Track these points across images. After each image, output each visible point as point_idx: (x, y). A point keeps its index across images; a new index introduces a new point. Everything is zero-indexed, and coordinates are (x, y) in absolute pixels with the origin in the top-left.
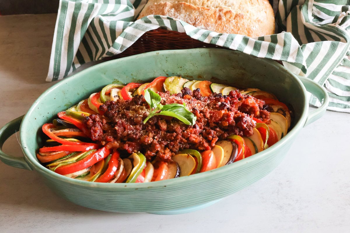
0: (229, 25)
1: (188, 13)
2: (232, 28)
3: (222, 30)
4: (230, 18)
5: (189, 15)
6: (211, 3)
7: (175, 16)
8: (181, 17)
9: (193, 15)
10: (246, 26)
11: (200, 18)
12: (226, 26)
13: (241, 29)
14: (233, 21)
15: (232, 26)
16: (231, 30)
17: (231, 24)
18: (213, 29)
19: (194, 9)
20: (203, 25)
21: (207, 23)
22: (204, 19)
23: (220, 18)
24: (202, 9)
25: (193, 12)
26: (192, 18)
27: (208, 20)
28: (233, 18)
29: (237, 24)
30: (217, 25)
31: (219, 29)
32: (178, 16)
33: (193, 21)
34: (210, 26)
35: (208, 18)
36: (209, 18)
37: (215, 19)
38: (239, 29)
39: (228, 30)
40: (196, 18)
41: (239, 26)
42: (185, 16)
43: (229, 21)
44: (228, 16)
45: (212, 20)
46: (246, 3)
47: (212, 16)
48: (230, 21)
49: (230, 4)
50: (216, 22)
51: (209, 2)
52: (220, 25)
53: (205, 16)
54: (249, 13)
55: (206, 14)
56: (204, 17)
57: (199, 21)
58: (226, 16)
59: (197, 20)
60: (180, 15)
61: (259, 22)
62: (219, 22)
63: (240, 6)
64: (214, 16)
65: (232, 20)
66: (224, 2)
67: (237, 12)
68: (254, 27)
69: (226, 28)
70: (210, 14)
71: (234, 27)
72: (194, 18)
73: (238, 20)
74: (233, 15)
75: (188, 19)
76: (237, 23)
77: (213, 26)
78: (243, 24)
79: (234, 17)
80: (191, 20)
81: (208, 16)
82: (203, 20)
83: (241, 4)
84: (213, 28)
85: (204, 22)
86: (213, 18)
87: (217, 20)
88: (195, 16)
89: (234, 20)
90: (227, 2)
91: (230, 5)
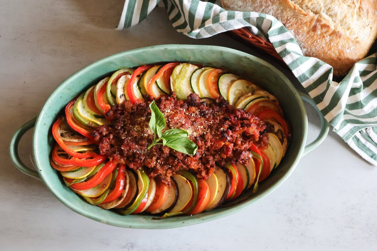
0: (322, 41)
1: (281, 8)
2: (323, 46)
3: (312, 44)
4: (326, 32)
5: (282, 12)
6: (312, 4)
7: (266, 4)
8: (273, 8)
9: (286, 14)
10: (340, 47)
11: (293, 20)
12: (317, 41)
13: (333, 49)
14: (328, 39)
15: (324, 43)
16: (321, 47)
17: (324, 40)
18: (302, 40)
19: (290, 7)
20: (293, 30)
21: (298, 29)
22: (296, 24)
23: (314, 29)
24: (299, 11)
25: (288, 10)
26: (284, 17)
27: (301, 27)
28: (329, 34)
29: (331, 43)
30: (308, 36)
31: (308, 42)
32: (270, 6)
33: (284, 20)
34: (300, 35)
35: (301, 24)
36: (303, 25)
37: (309, 29)
38: (330, 49)
39: (318, 46)
40: (289, 18)
41: (332, 45)
42: (278, 10)
43: (322, 36)
44: (324, 30)
45: (305, 28)
46: (352, 16)
47: (307, 24)
48: (324, 37)
49: (333, 13)
50: (308, 32)
51: (310, 4)
52: (312, 37)
53: (299, 21)
54: (350, 30)
55: (301, 20)
56: (297, 21)
57: (290, 24)
58: (322, 29)
59: (288, 22)
60: (272, 5)
61: (357, 43)
62: (312, 33)
63: (343, 20)
64: (309, 24)
65: (327, 36)
66: (327, 8)
67: (337, 28)
68: (348, 49)
69: (317, 44)
70: (305, 21)
71: (326, 45)
72: (286, 17)
73: (334, 39)
74: (330, 30)
75: (279, 16)
76: (331, 40)
77: (303, 36)
78: (337, 44)
79: (330, 32)
80: (282, 18)
81: (303, 22)
82: (294, 25)
83: (345, 17)
84: (303, 38)
85: (295, 27)
86: (306, 26)
87: (310, 30)
88: (289, 15)
89: (328, 37)
90: (331, 9)
91: (332, 15)
